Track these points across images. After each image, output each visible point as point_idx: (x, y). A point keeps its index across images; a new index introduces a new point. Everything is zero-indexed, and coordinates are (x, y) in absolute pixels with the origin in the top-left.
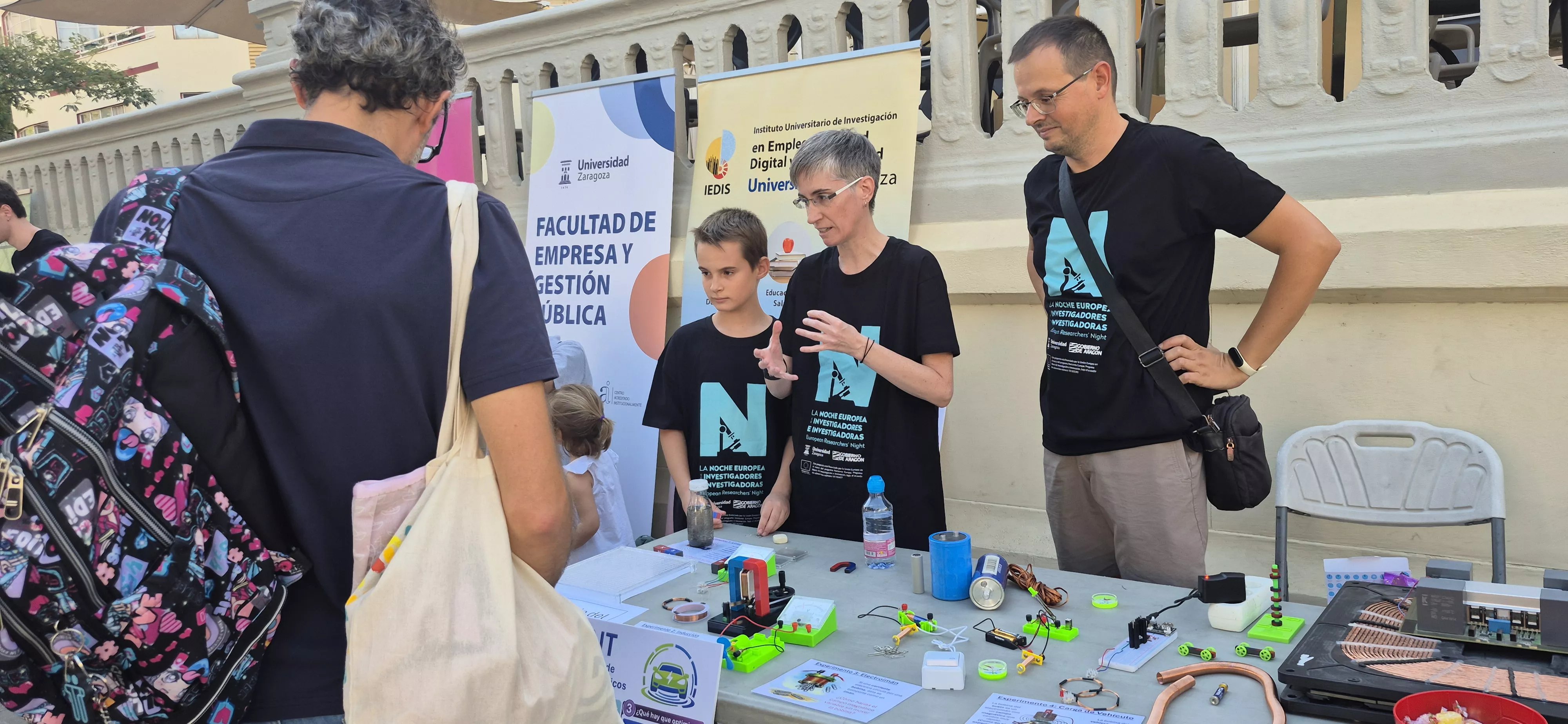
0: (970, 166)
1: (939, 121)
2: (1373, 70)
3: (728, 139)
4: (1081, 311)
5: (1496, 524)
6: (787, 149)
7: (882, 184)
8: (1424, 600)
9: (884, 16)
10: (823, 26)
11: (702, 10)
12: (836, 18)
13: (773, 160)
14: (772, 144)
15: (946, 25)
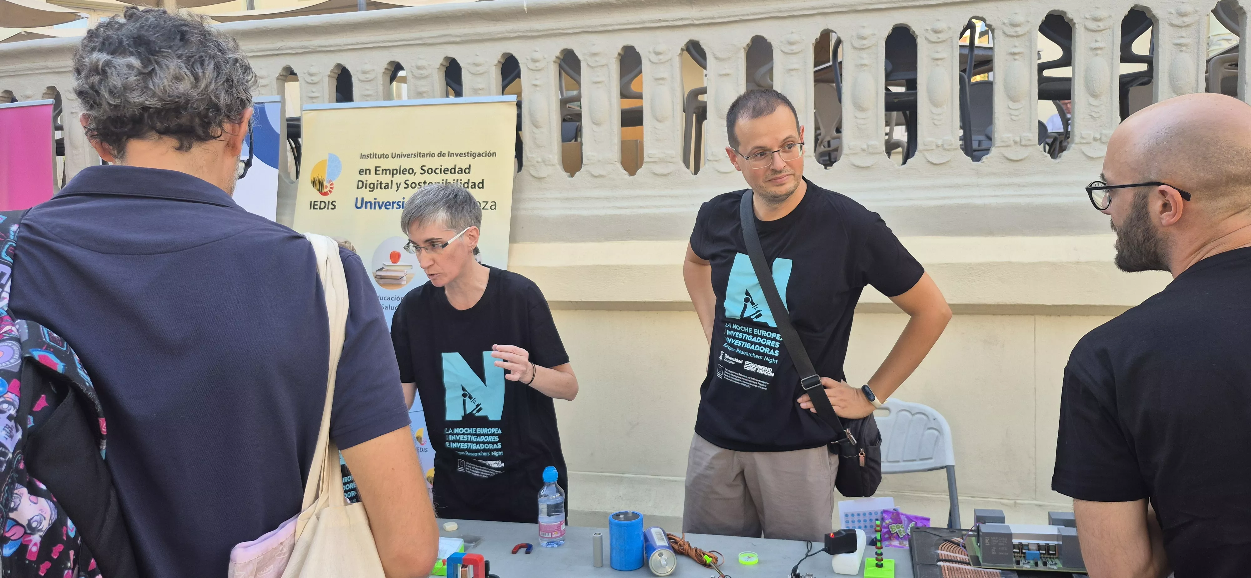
0: (557, 199)
1: (529, 161)
2: (850, 149)
3: (334, 162)
4: (757, 336)
5: (950, 470)
6: (393, 174)
7: (483, 209)
8: (987, 541)
9: (481, 72)
10: (427, 74)
11: (309, 48)
12: (438, 69)
13: (379, 182)
14: (378, 169)
15: (535, 85)
